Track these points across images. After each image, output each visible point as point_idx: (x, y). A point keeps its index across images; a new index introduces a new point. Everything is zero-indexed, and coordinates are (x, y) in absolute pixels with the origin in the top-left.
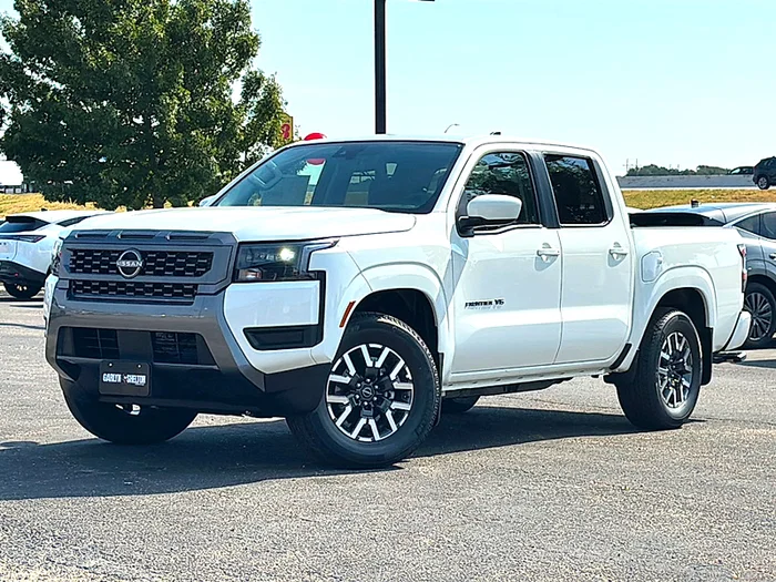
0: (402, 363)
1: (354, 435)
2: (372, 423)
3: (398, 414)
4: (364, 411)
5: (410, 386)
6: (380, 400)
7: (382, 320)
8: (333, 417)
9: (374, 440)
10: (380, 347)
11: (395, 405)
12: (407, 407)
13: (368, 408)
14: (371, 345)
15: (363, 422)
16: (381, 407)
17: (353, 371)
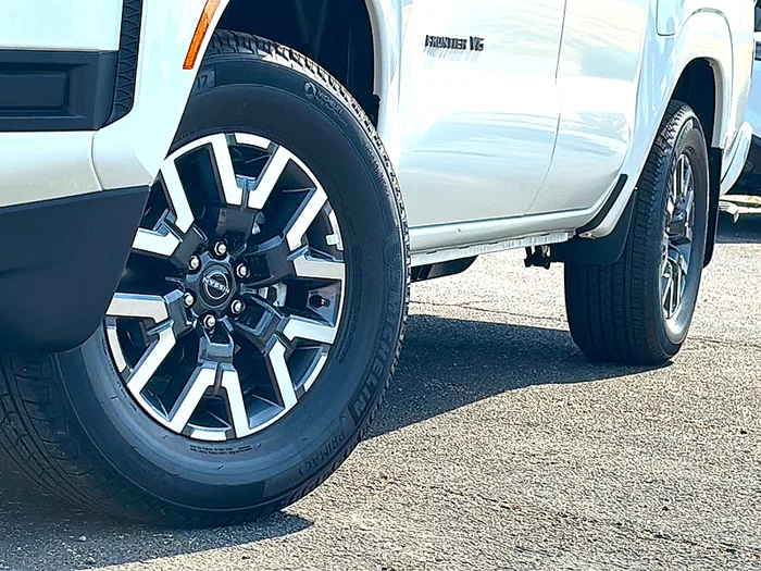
0: (319, 198)
1: (179, 421)
2: (231, 381)
3: (299, 354)
4: (209, 346)
5: (335, 270)
6: (253, 311)
7: (272, 58)
8: (121, 364)
9: (232, 437)
10: (263, 143)
11: (296, 328)
12: (325, 333)
13: (219, 334)
14: (242, 138)
15: (204, 379)
16: (257, 332)
17: (185, 219)
